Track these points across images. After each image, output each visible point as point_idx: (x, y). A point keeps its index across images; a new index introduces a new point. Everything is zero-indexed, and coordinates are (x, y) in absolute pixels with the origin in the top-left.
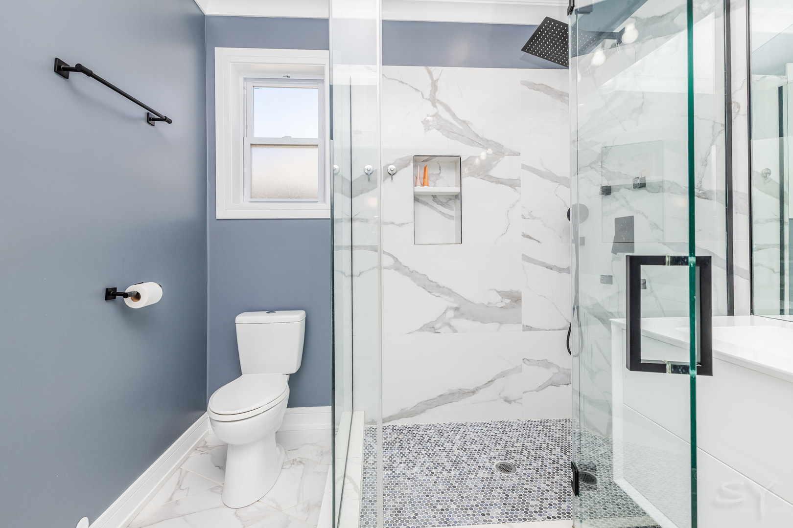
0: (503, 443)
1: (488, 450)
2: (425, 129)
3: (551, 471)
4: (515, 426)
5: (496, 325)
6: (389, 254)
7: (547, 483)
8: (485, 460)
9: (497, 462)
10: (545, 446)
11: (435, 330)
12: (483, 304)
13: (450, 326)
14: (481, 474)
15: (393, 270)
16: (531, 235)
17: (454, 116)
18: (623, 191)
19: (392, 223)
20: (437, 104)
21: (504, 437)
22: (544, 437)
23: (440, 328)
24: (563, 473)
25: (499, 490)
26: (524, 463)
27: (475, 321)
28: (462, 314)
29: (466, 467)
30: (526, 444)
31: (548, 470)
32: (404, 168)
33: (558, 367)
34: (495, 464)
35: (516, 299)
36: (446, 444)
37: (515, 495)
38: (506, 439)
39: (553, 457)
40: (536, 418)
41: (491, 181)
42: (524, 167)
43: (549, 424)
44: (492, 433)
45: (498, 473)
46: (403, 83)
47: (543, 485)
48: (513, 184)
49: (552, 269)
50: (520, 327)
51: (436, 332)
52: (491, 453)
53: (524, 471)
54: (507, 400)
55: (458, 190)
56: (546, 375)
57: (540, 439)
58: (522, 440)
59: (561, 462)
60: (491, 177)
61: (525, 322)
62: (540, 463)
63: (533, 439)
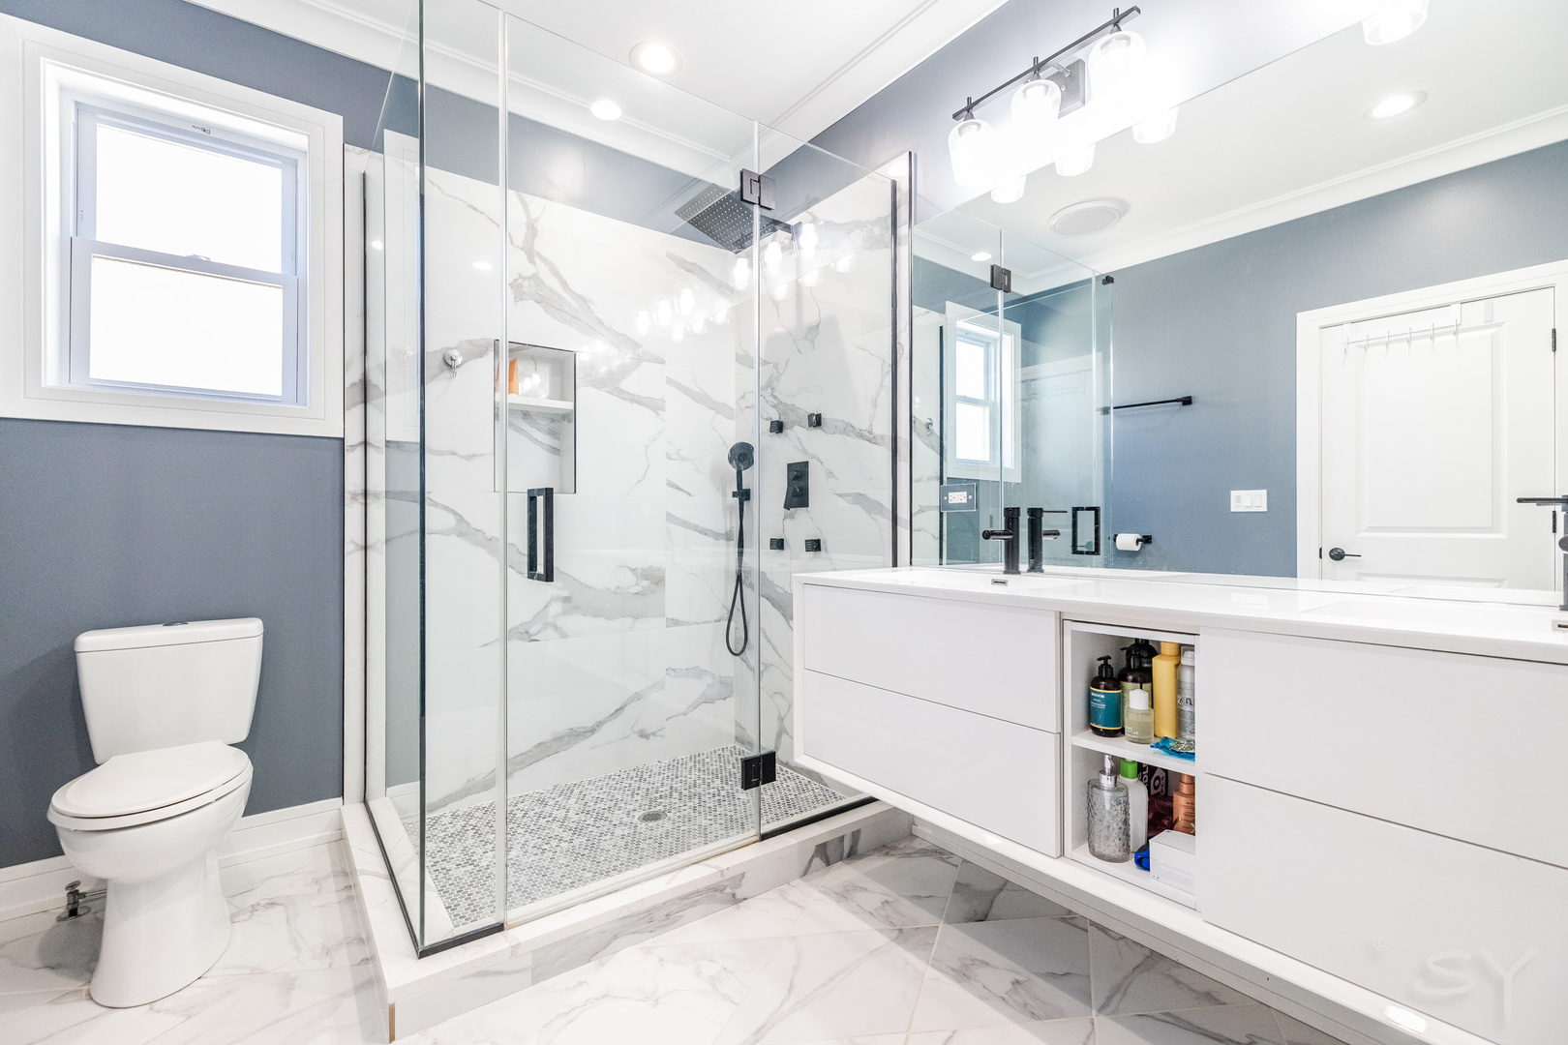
0: (642, 792)
1: (622, 805)
2: (515, 298)
3: (711, 805)
4: (656, 770)
5: (629, 621)
6: (446, 508)
7: (709, 817)
8: (622, 816)
9: (638, 814)
10: (701, 781)
11: (530, 636)
12: (608, 589)
13: (556, 628)
14: (618, 832)
15: (453, 538)
16: (680, 486)
17: (564, 284)
18: (797, 428)
19: (453, 453)
20: (537, 260)
21: (642, 785)
22: (697, 773)
23: (539, 632)
24: (726, 803)
25: (648, 841)
26: (676, 806)
27: (596, 616)
28: (576, 607)
29: (595, 829)
30: (674, 786)
31: (708, 805)
32: (476, 358)
33: (713, 675)
34: (636, 817)
35: (655, 579)
36: (555, 812)
37: (670, 840)
38: (647, 786)
39: (712, 790)
40: (684, 755)
41: (622, 398)
42: (669, 381)
43: (701, 757)
44: (624, 785)
45: (642, 826)
46: (475, 209)
47: (704, 822)
48: (656, 406)
49: (706, 534)
50: (662, 621)
51: (531, 641)
52: (628, 807)
53: (678, 814)
54: (644, 735)
55: (569, 406)
56: (698, 687)
57: (693, 776)
58: (669, 782)
59: (723, 793)
60: (623, 391)
61: (669, 614)
62: (697, 801)
63: (684, 779)
